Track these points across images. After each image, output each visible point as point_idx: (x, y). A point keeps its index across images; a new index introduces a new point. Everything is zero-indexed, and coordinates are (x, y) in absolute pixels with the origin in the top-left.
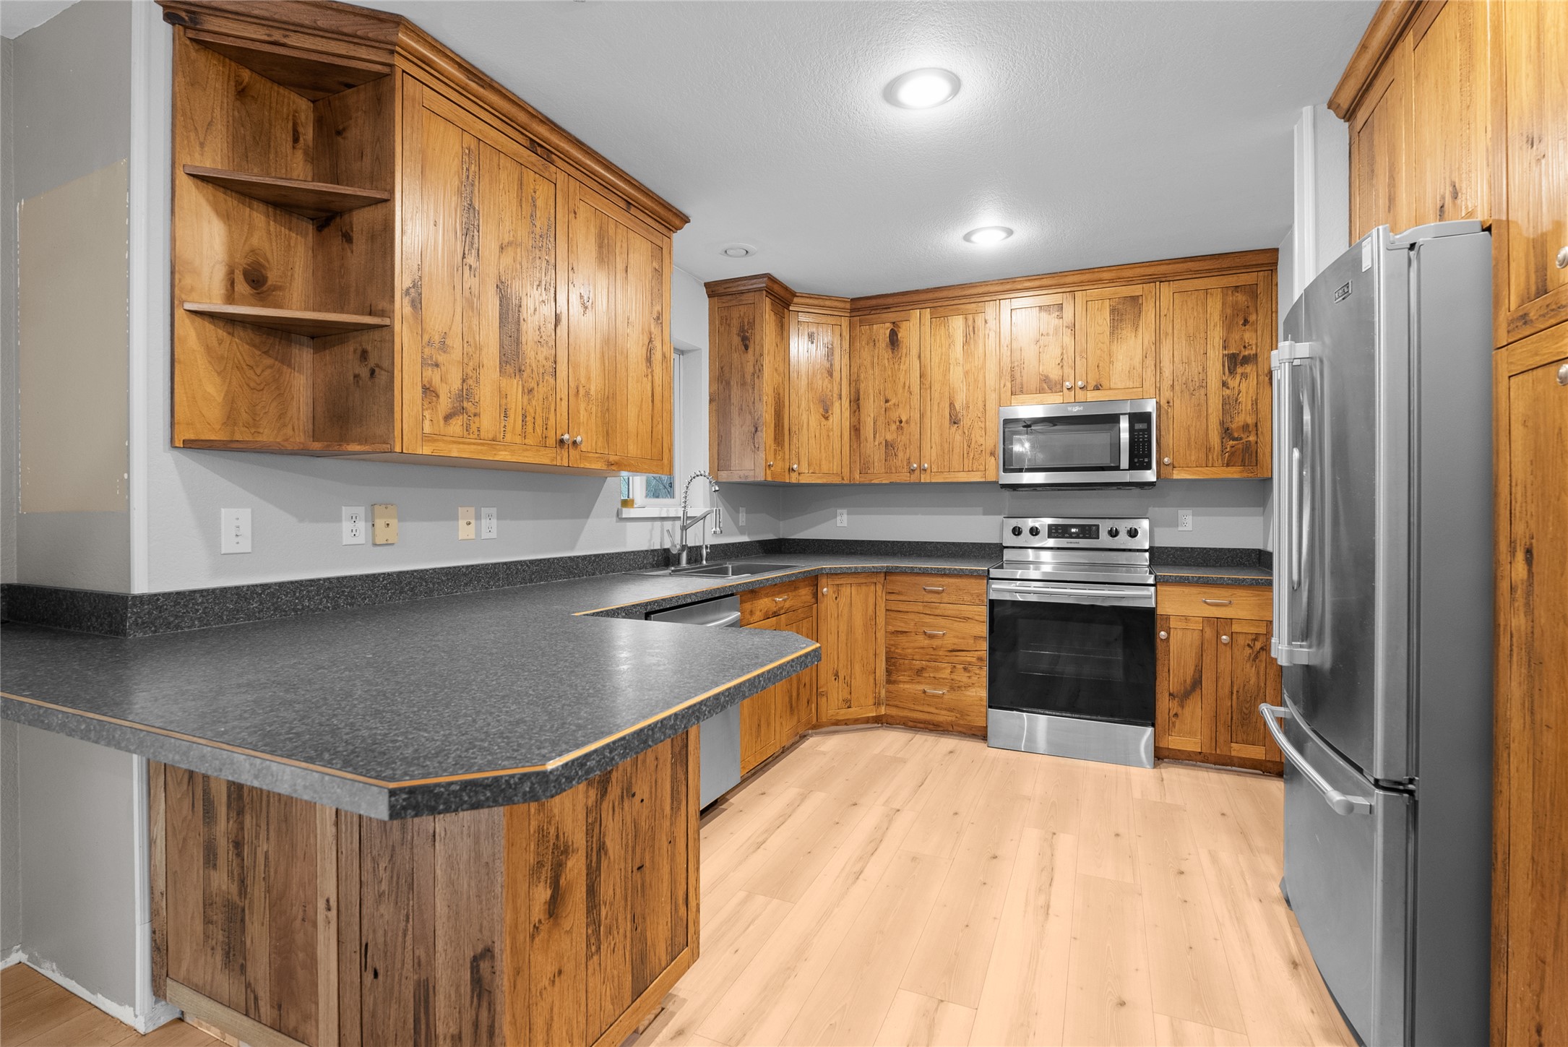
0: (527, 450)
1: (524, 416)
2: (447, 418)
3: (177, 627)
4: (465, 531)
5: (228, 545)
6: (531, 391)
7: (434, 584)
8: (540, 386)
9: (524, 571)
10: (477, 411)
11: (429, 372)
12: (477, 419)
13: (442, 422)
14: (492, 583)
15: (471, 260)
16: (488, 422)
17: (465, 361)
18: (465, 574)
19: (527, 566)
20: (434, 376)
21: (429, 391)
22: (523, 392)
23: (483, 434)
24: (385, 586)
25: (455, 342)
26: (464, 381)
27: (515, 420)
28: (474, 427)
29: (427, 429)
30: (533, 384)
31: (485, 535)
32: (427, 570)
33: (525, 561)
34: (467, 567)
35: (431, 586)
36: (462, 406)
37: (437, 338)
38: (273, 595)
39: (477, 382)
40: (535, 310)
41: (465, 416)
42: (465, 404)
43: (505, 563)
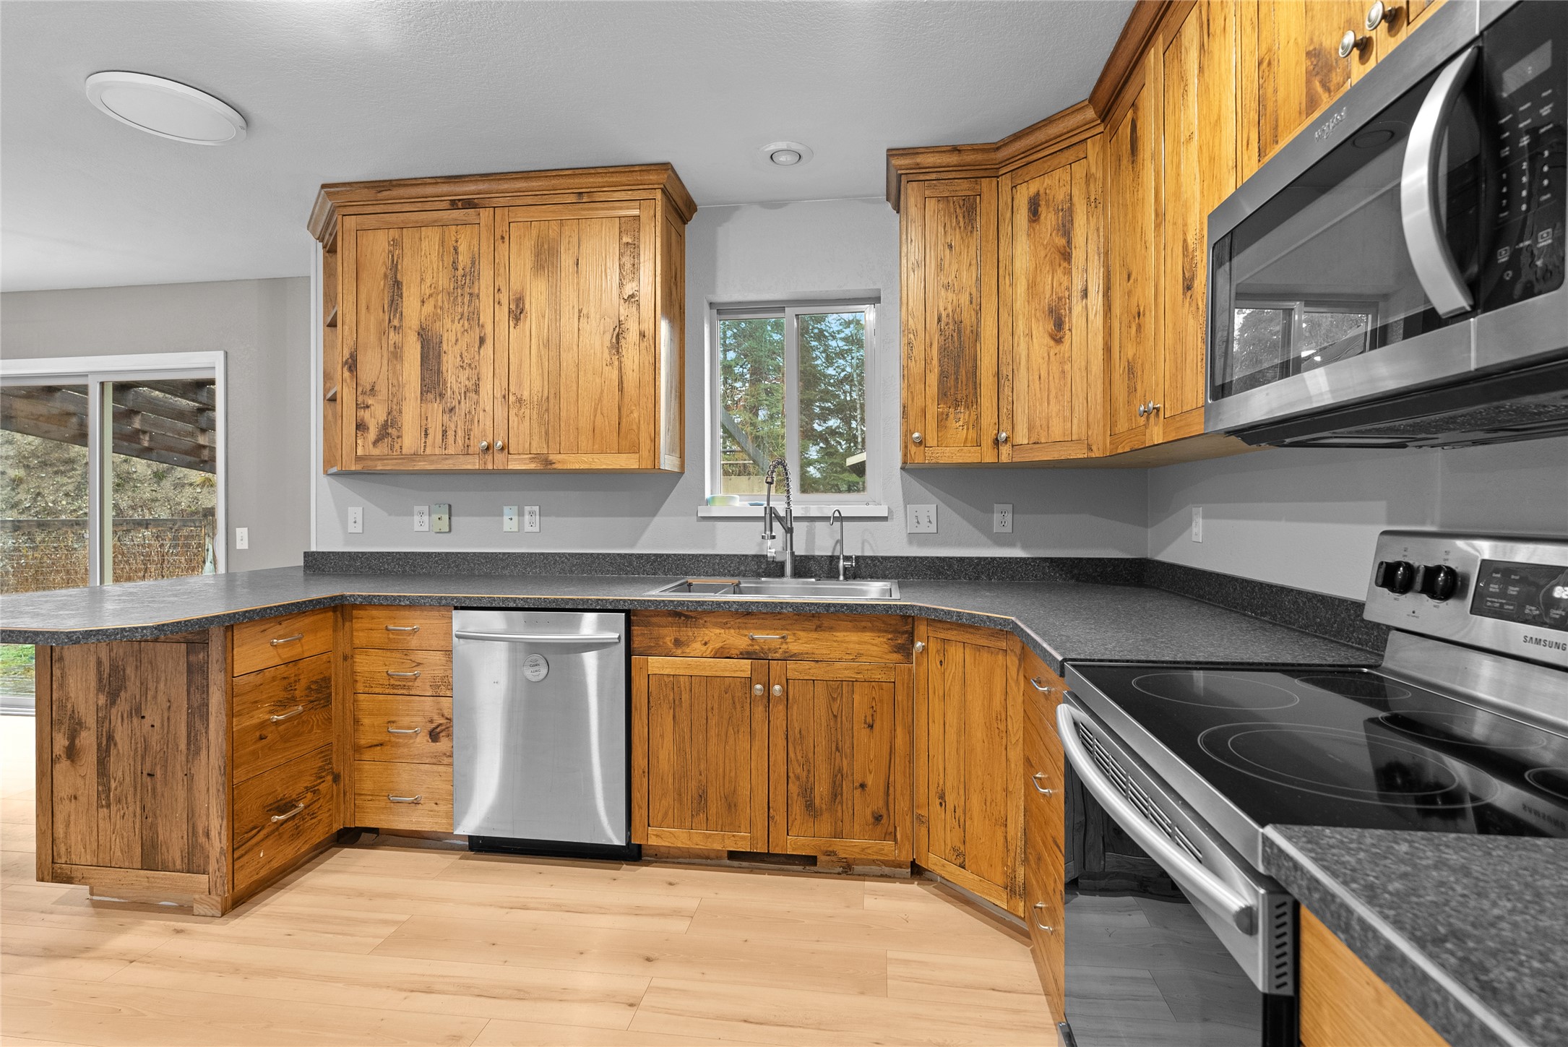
0: (447, 459)
1: (445, 432)
2: (375, 443)
4: (509, 522)
5: (351, 529)
6: (451, 410)
7: (474, 564)
8: (462, 403)
9: (563, 562)
10: (399, 434)
11: (361, 413)
12: (399, 440)
13: (371, 446)
14: (529, 570)
15: (396, 322)
16: (410, 439)
17: (390, 398)
18: (502, 560)
19: (566, 558)
20: (366, 415)
21: (361, 426)
22: (444, 412)
23: (404, 451)
24: (437, 562)
25: (382, 388)
26: (389, 414)
27: (436, 434)
28: (397, 447)
29: (360, 452)
30: (455, 403)
31: (528, 528)
32: (468, 553)
33: (563, 554)
34: (504, 554)
35: (472, 565)
36: (388, 430)
37: (369, 388)
39: (401, 412)
40: (457, 340)
41: (390, 439)
42: (390, 430)
43: (542, 554)
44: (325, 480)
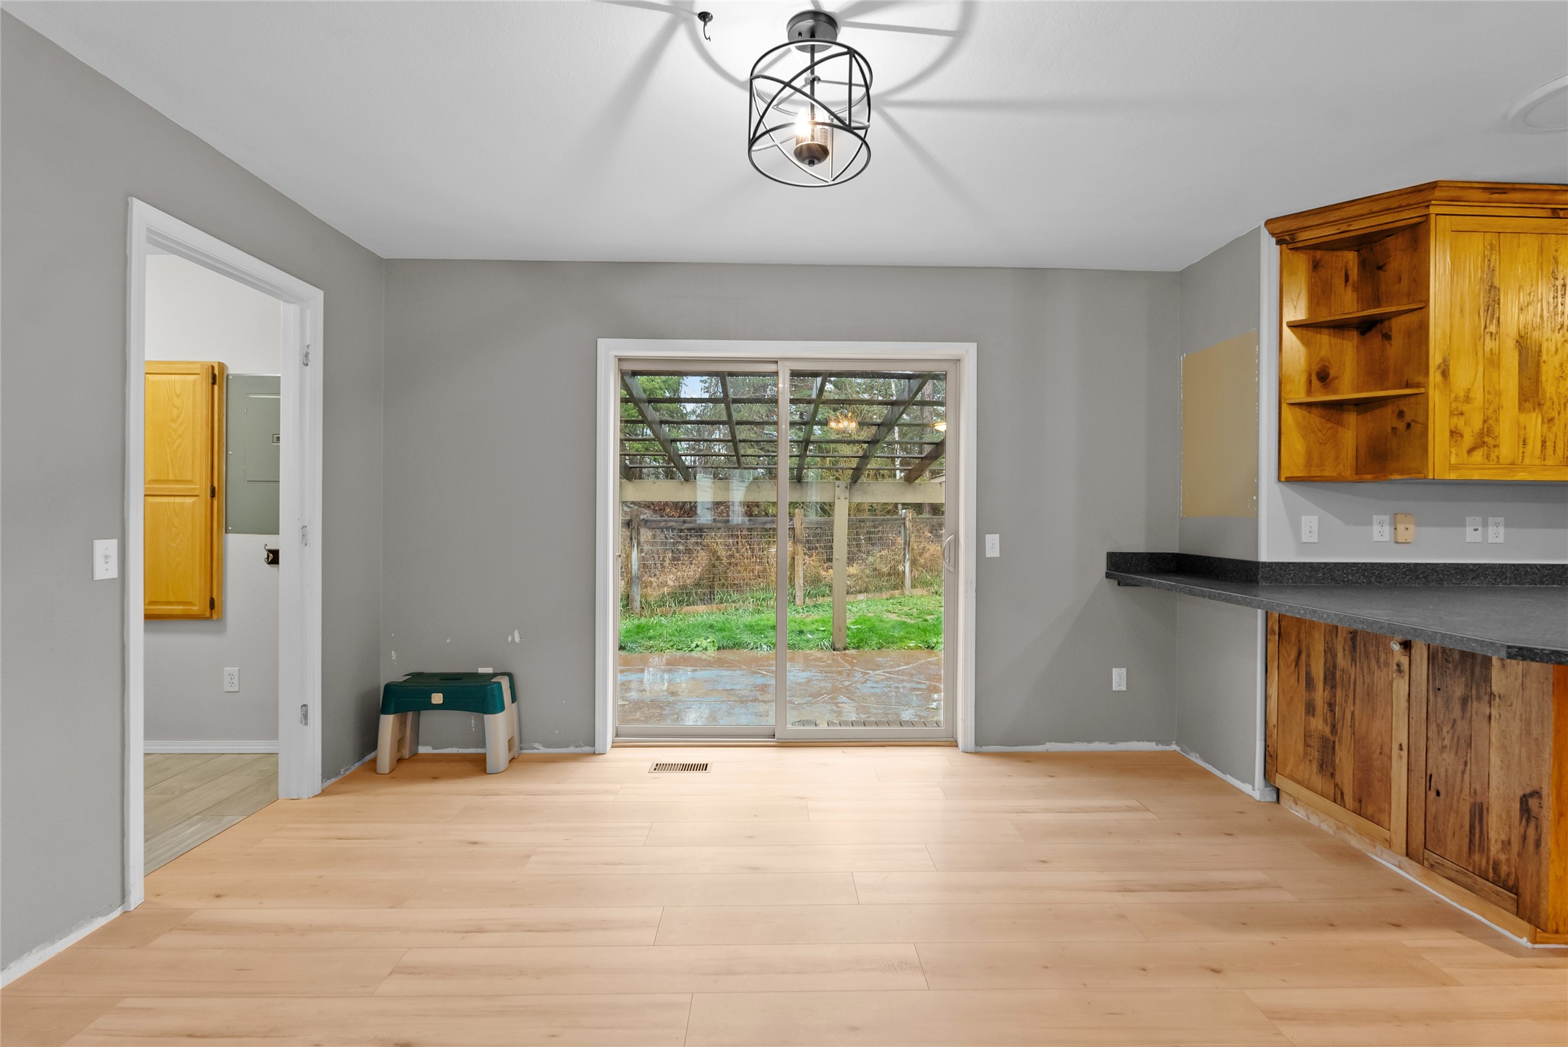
0: (1546, 470)
1: (1544, 443)
2: (1470, 451)
3: (1281, 582)
4: (1471, 535)
5: (1305, 538)
6: (1551, 420)
7: (1444, 575)
8: (1562, 415)
9: (1534, 573)
10: (1497, 443)
11: (1455, 420)
12: (1496, 450)
13: (1465, 454)
14: (1498, 580)
15: (1492, 328)
16: (1506, 450)
17: (1486, 406)
18: (1472, 570)
19: (1538, 569)
20: (1459, 422)
21: (1455, 434)
22: (1543, 422)
23: (1501, 461)
24: (1404, 573)
25: (1478, 395)
26: (1485, 421)
27: (1534, 446)
28: (1493, 456)
29: (1453, 460)
30: (1555, 414)
31: (1491, 540)
32: (1438, 564)
33: (1534, 565)
34: (1475, 565)
35: (1441, 576)
36: (1485, 440)
37: (1462, 394)
38: (1330, 570)
39: (1497, 420)
40: (1557, 350)
41: (1486, 448)
42: (1486, 439)
43: (1513, 565)
44: (1277, 488)
